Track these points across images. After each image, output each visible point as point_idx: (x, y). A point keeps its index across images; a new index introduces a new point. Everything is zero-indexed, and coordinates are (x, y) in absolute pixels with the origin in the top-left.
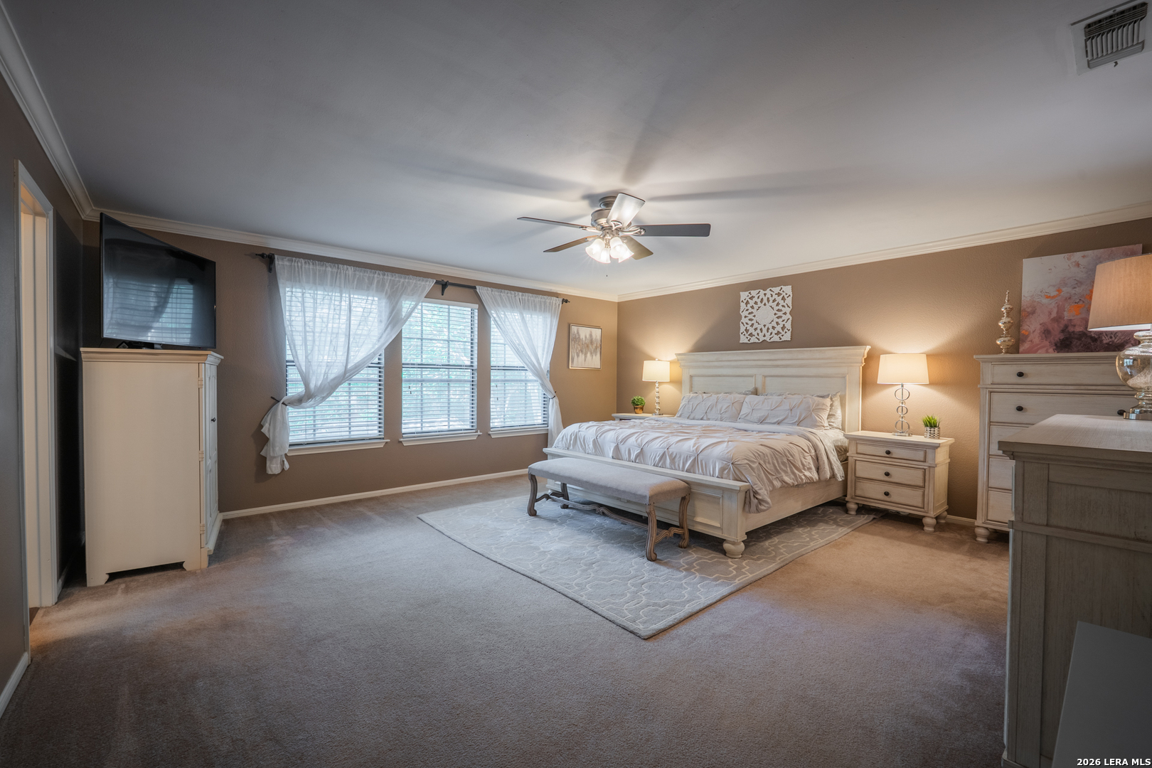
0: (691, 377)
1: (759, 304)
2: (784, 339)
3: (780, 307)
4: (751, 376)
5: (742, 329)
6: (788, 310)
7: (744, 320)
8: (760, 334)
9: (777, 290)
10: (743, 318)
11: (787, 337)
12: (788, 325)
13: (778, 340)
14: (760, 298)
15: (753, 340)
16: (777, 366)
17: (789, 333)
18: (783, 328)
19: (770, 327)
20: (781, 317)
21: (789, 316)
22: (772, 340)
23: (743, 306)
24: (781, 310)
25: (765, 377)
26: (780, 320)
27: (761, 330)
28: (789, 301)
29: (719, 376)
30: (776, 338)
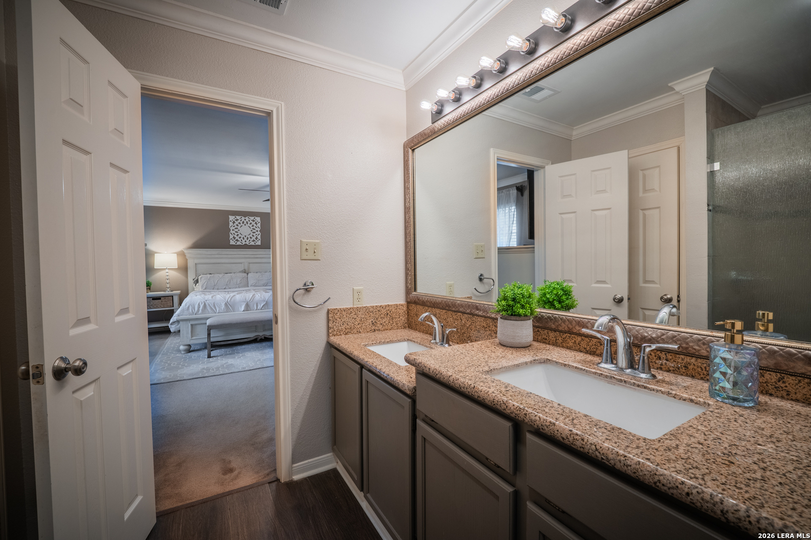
0: (196, 264)
1: (242, 224)
2: (257, 244)
3: (254, 227)
4: (241, 263)
5: (231, 237)
6: (259, 230)
7: (231, 231)
8: (243, 240)
9: (252, 218)
10: (231, 230)
11: (259, 243)
12: (259, 237)
13: (254, 244)
14: (242, 221)
15: (239, 243)
16: (257, 258)
17: (260, 241)
18: (257, 238)
19: (249, 237)
20: (255, 233)
21: (259, 232)
22: (250, 244)
23: (231, 224)
24: (255, 229)
25: (249, 263)
26: (254, 234)
27: (243, 238)
28: (259, 225)
29: (219, 263)
30: (253, 243)
